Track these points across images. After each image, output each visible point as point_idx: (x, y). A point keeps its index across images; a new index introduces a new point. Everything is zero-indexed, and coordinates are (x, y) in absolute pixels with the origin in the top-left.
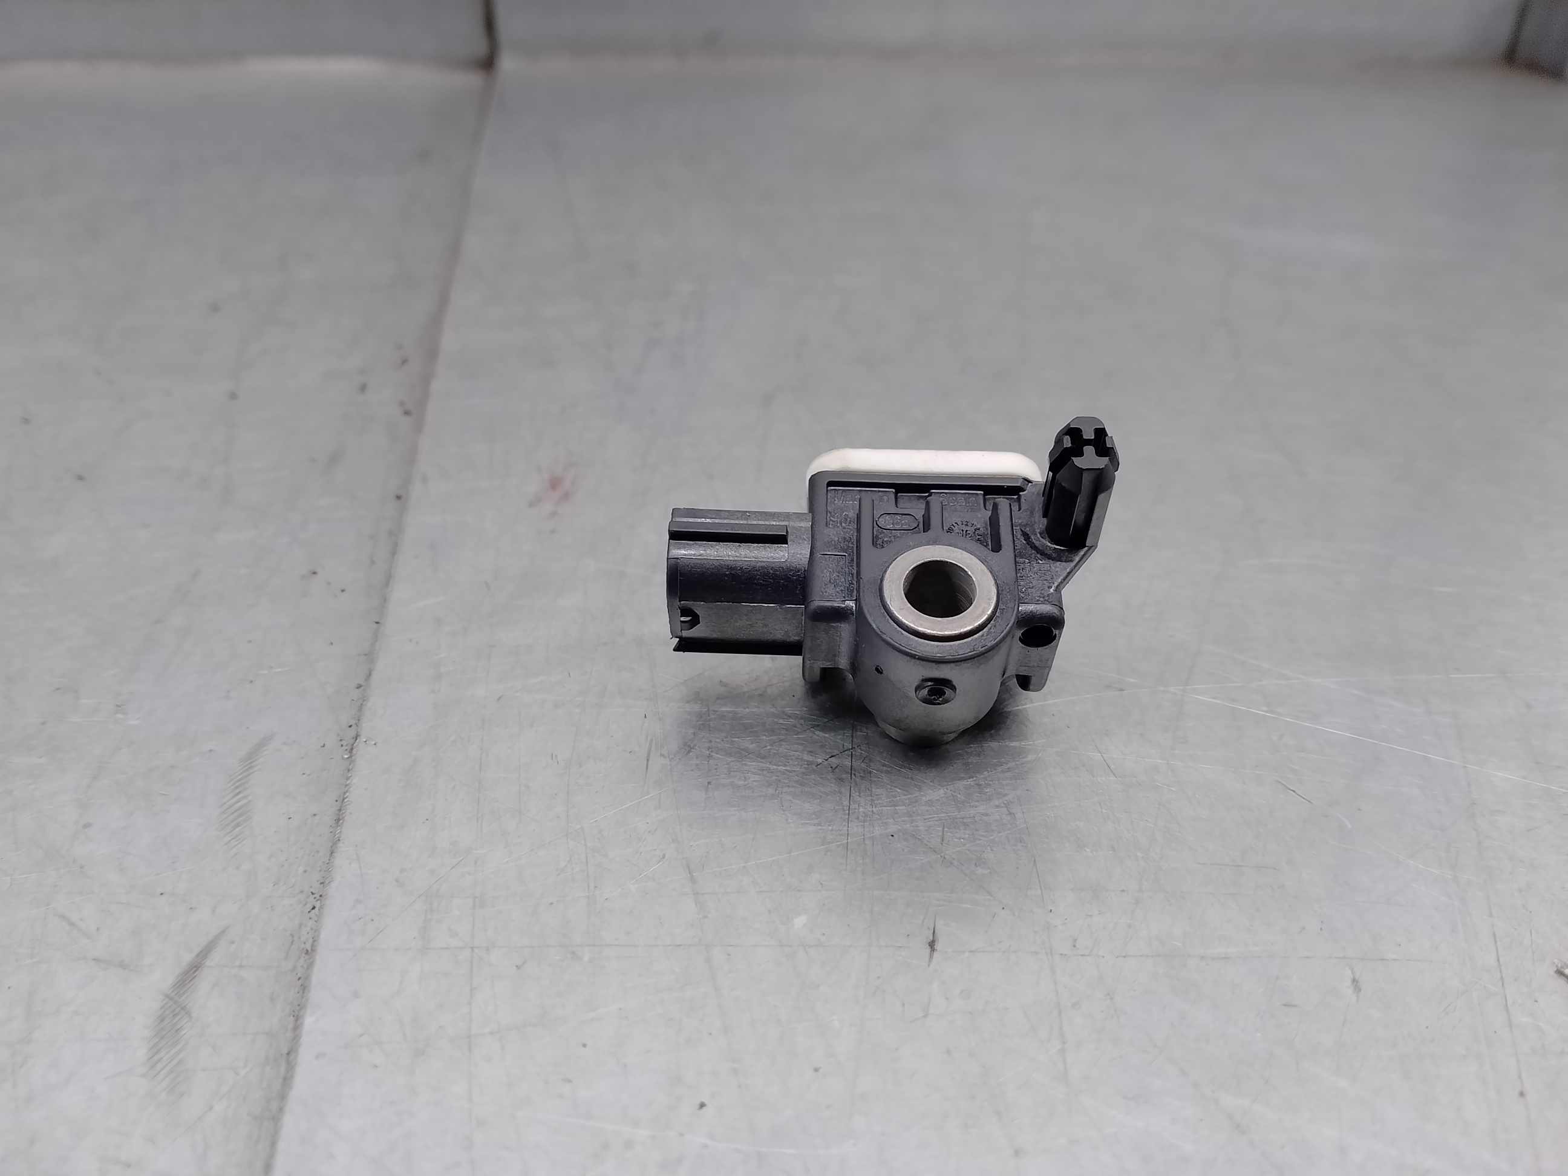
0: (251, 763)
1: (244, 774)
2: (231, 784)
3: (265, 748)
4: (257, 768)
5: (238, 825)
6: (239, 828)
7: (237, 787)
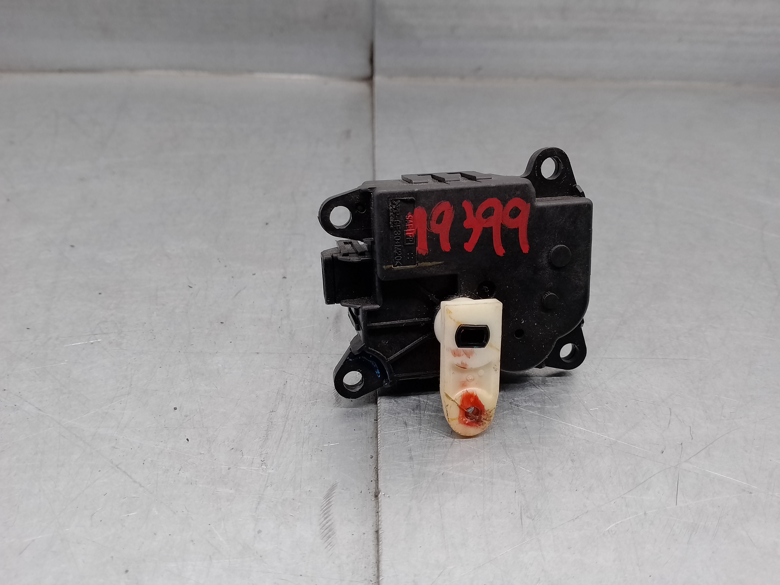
0: (329, 500)
1: (327, 506)
2: (322, 512)
3: (334, 492)
4: (333, 503)
5: (329, 537)
6: (330, 539)
7: (325, 514)
